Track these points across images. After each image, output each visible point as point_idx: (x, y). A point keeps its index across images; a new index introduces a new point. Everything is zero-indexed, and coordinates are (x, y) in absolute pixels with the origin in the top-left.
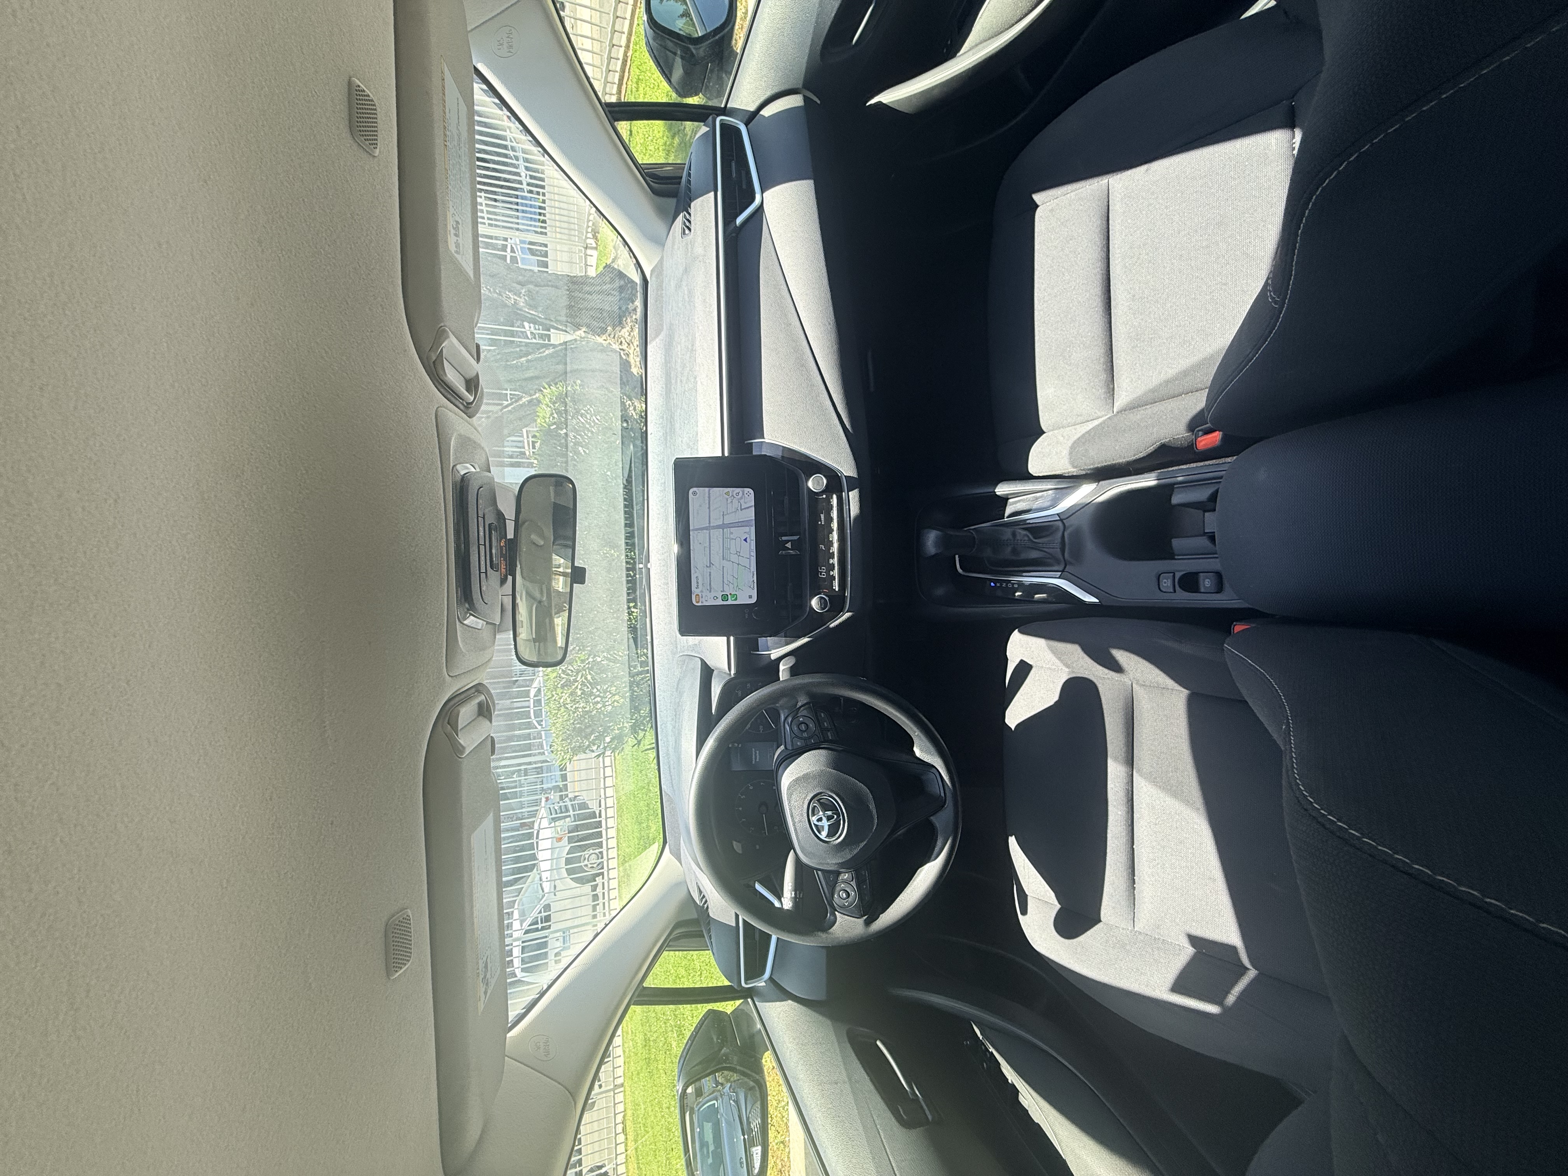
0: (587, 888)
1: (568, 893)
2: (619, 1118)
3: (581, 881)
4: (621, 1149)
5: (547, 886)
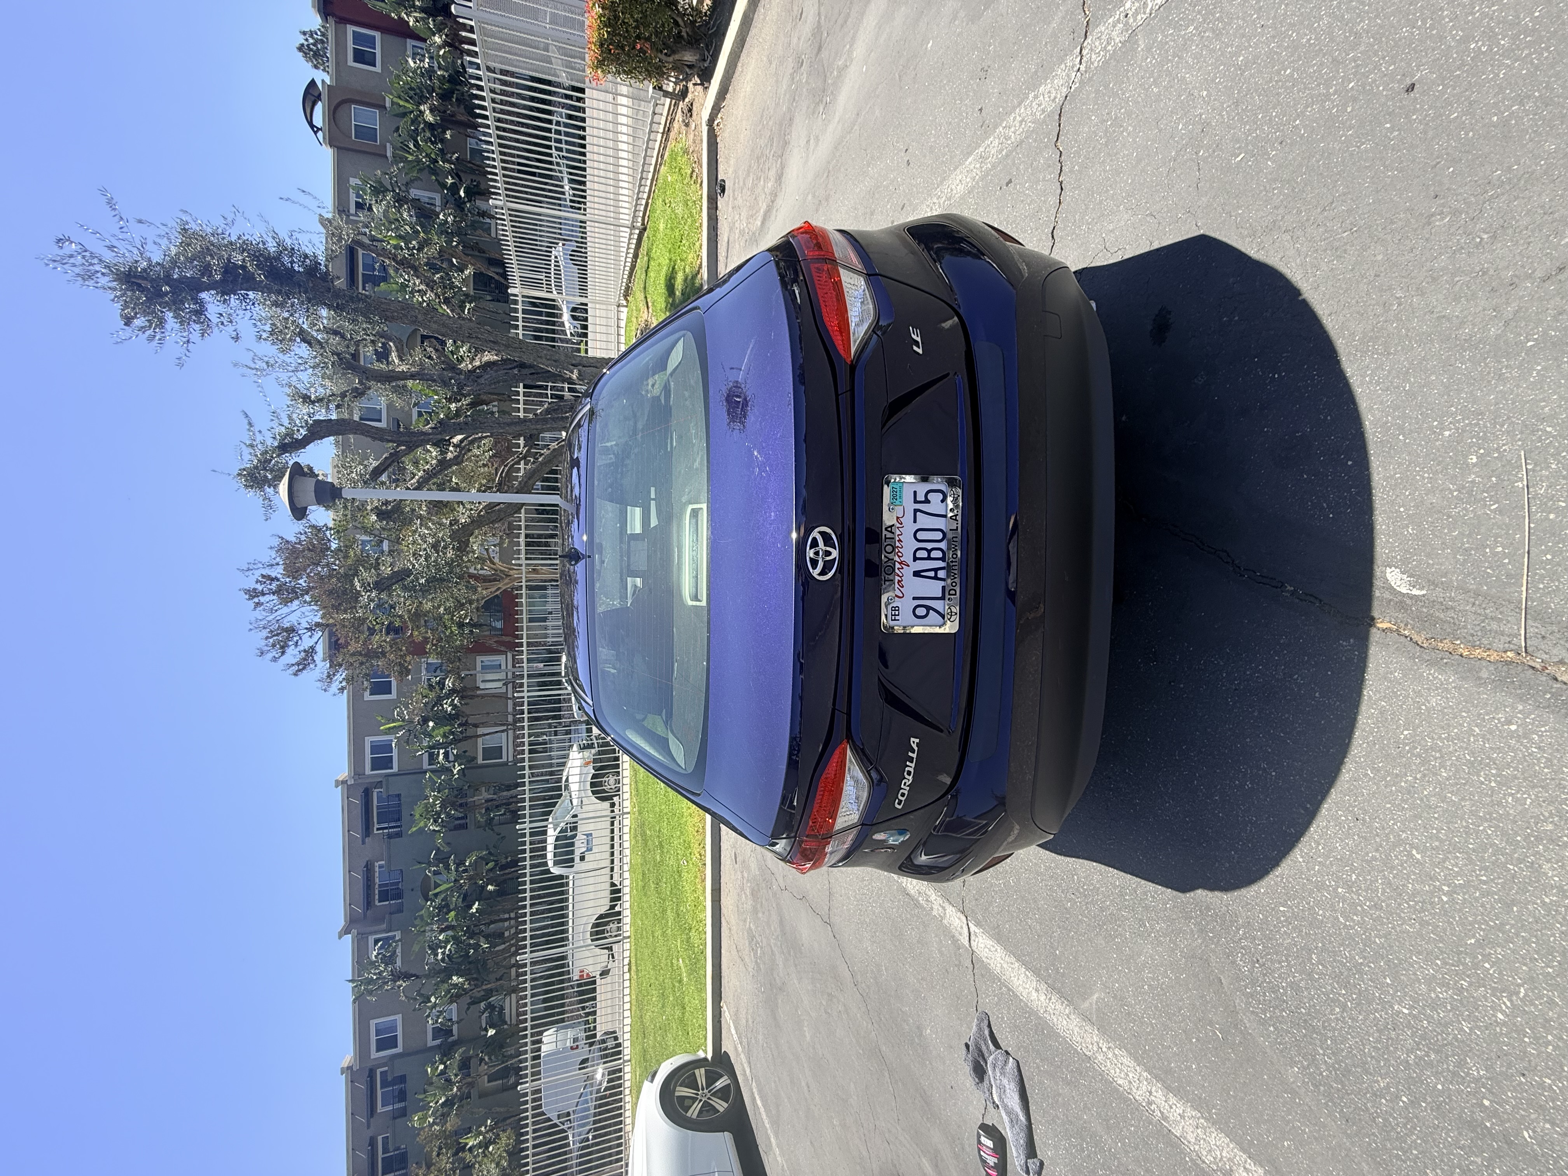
0: (607, 804)
1: (591, 808)
2: (626, 961)
3: (603, 799)
4: (627, 984)
5: (575, 802)
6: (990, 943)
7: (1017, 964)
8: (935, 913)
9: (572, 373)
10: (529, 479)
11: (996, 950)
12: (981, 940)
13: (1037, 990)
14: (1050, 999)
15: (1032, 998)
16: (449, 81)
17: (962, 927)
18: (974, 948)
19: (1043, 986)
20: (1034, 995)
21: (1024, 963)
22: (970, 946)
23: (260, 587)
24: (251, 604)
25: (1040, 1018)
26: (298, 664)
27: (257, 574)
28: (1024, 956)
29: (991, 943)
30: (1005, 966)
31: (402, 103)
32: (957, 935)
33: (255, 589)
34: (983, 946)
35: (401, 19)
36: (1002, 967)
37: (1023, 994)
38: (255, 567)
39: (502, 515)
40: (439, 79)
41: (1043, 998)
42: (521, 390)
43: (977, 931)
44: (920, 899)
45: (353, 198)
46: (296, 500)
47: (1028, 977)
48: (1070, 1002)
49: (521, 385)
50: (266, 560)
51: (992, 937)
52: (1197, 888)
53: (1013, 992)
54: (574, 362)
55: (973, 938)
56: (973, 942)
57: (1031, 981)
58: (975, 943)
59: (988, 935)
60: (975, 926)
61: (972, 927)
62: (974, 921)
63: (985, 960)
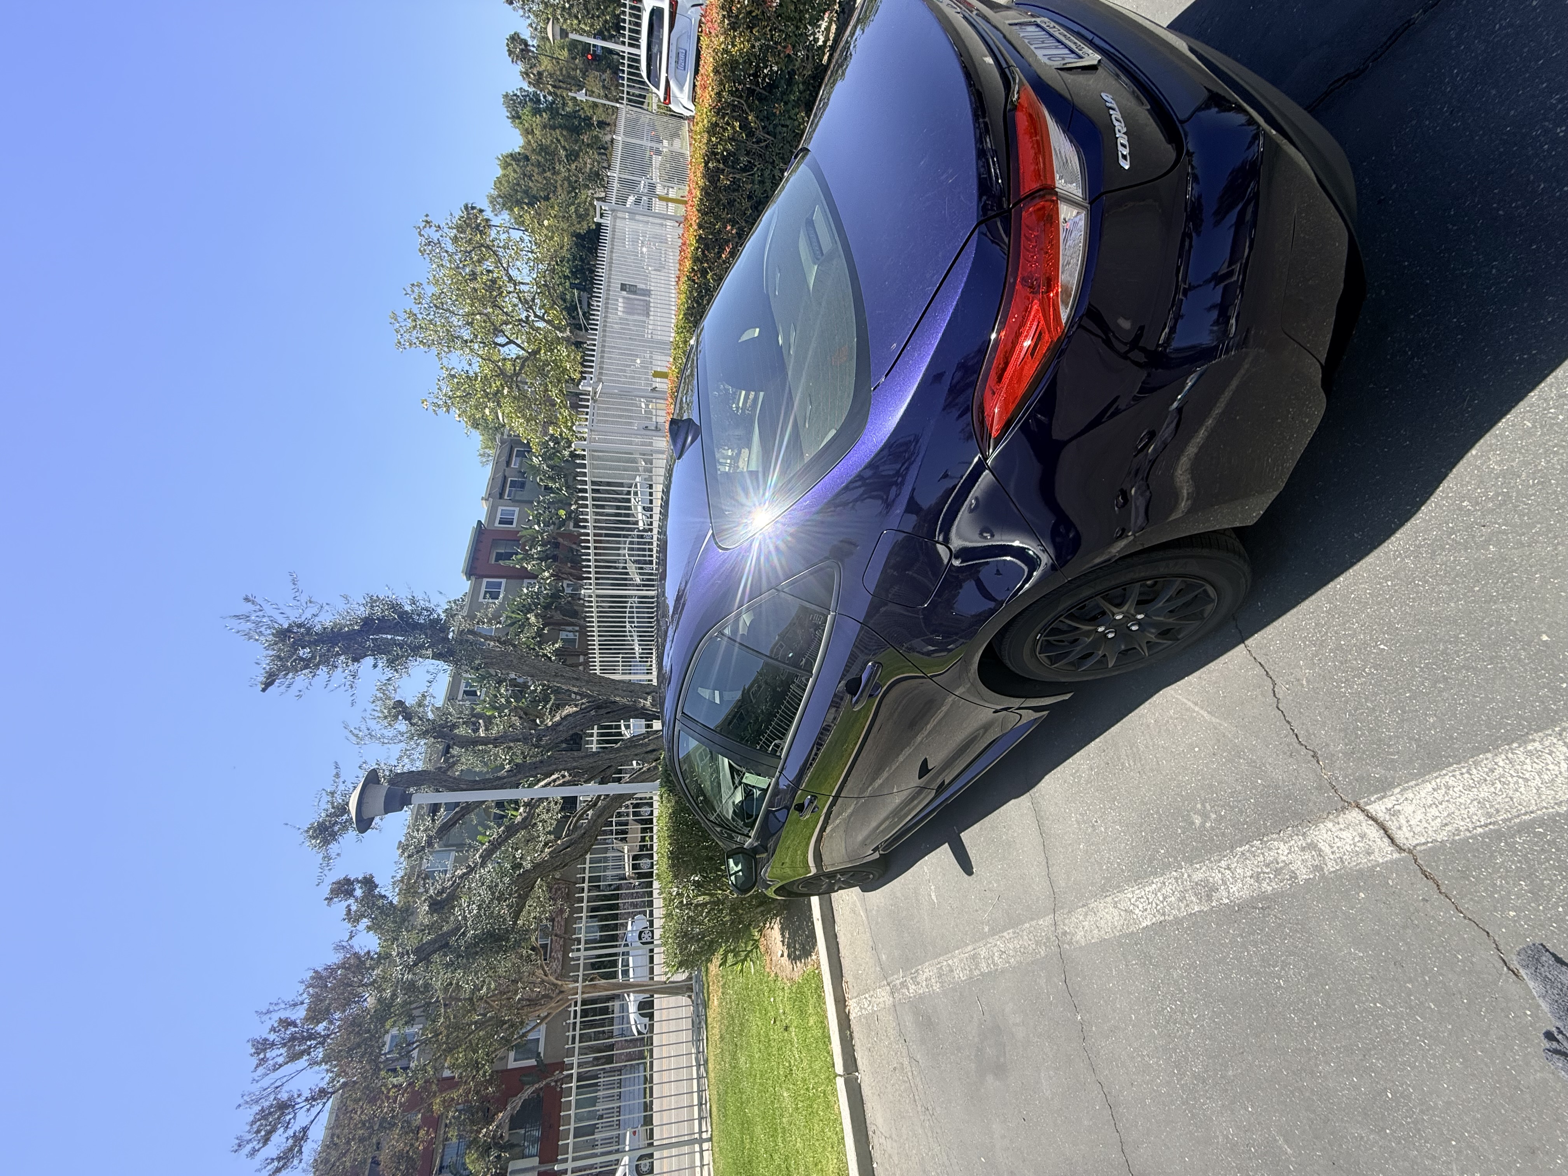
6: (1426, 791)
7: (1500, 760)
8: (1303, 875)
9: (646, 700)
10: (598, 817)
11: (1448, 788)
12: (1408, 809)
16: (551, 597)
17: (1363, 836)
18: (1410, 842)
21: (1509, 740)
22: (1400, 849)
23: (272, 1037)
24: (255, 1061)
26: (279, 1159)
27: (276, 1017)
29: (1429, 787)
30: (1484, 792)
31: (514, 615)
32: (1365, 862)
33: (266, 1040)
34: (1419, 816)
35: (523, 567)
36: (1482, 804)
38: (276, 1008)
39: (567, 860)
40: (544, 598)
42: (595, 731)
43: (1389, 802)
44: (1264, 886)
45: (463, 688)
46: (364, 809)
47: (1539, 754)
49: (596, 727)
50: (290, 997)
51: (1421, 776)
53: (1540, 822)
54: (648, 690)
55: (1392, 825)
56: (1399, 832)
57: (1551, 753)
58: (1404, 829)
59: (1412, 783)
60: (1380, 799)
61: (1378, 808)
62: (1372, 794)
63: (1442, 836)
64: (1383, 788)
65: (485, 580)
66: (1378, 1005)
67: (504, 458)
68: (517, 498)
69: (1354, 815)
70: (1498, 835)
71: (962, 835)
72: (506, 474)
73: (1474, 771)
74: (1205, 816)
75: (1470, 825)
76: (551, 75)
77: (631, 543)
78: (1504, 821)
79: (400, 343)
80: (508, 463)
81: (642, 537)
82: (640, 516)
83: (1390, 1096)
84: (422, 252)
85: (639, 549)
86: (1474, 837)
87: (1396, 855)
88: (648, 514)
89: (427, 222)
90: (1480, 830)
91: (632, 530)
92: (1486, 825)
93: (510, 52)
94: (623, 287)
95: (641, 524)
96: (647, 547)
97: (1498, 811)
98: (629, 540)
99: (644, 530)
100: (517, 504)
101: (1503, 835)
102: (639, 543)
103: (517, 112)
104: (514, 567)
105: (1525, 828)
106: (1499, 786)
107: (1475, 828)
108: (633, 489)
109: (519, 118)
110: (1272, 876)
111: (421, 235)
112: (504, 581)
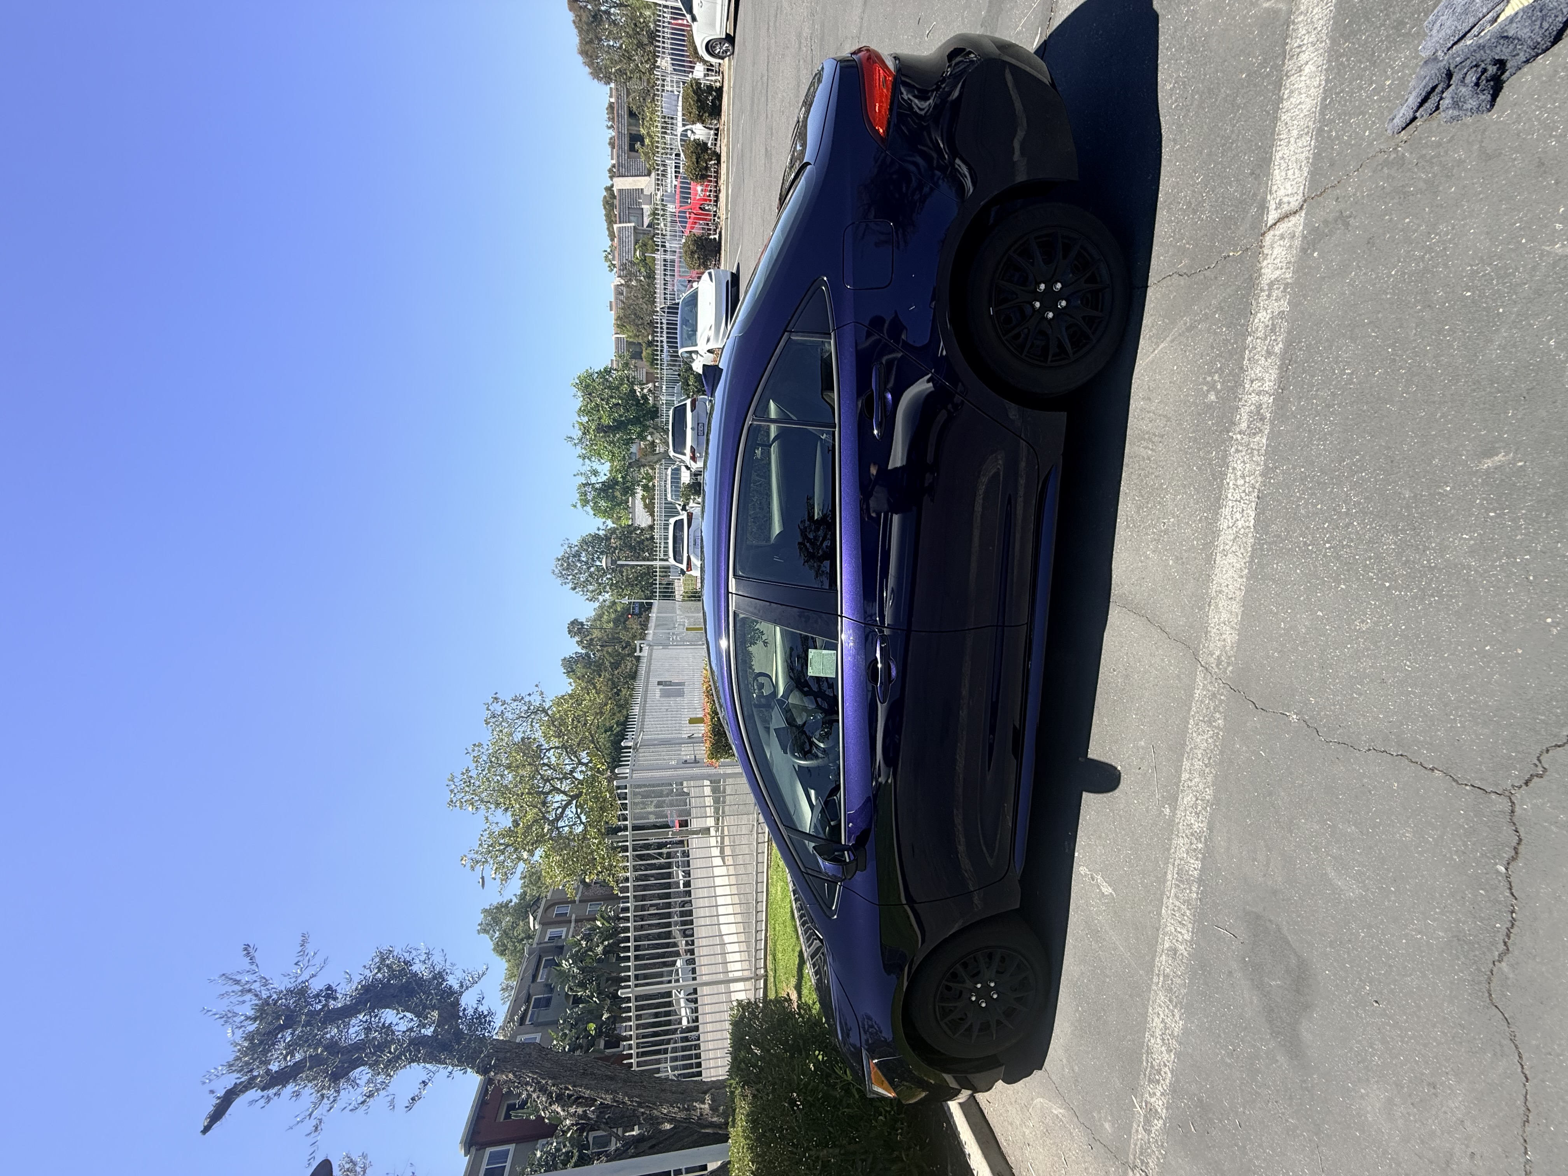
6: (1277, 174)
7: (1284, 118)
8: (1285, 306)
11: (1282, 158)
12: (1281, 192)
13: (1300, 70)
14: (1300, 46)
15: (1314, 69)
17: (1282, 237)
18: (1300, 197)
19: (1289, 65)
20: (1307, 70)
21: (1277, 109)
22: (1301, 208)
25: (1333, 40)
28: (1268, 112)
29: (1277, 172)
30: (1295, 133)
32: (1297, 243)
34: (1288, 185)
36: (1300, 137)
37: (1316, 84)
41: (1304, 57)
43: (1272, 206)
44: (1277, 349)
47: (1292, 92)
48: (1288, 22)
51: (1268, 174)
52: (1153, 9)
53: (1324, 99)
55: (1286, 209)
56: (1291, 205)
57: (1294, 85)
58: (1291, 200)
59: (1270, 183)
60: (1268, 214)
61: (1272, 216)
62: (1263, 218)
63: (1306, 170)
64: (1263, 207)
65: (489, 1150)
66: (1393, 273)
67: (530, 972)
68: (540, 1020)
69: (1268, 237)
70: (1320, 131)
71: (1090, 756)
72: (531, 992)
73: (1282, 136)
74: (1212, 387)
75: (1308, 148)
76: (599, 640)
77: (675, 1050)
78: (1314, 123)
79: (452, 801)
80: (535, 977)
81: (686, 1039)
82: (683, 1013)
83: (1469, 294)
84: (487, 723)
85: (684, 1058)
86: (1315, 147)
87: (1303, 214)
88: (693, 1005)
89: (496, 699)
90: (1313, 143)
91: (674, 1031)
92: (1311, 137)
93: (570, 632)
94: (659, 683)
95: (685, 1022)
96: (693, 1052)
97: (1308, 127)
98: (670, 1046)
99: (689, 1030)
100: (539, 1028)
101: (1321, 127)
102: (684, 1049)
103: (572, 668)
104: (528, 1119)
105: (1324, 108)
106: (1295, 122)
107: (1310, 145)
108: (674, 977)
109: (573, 671)
110: (1273, 338)
111: (488, 709)
112: (512, 1147)
